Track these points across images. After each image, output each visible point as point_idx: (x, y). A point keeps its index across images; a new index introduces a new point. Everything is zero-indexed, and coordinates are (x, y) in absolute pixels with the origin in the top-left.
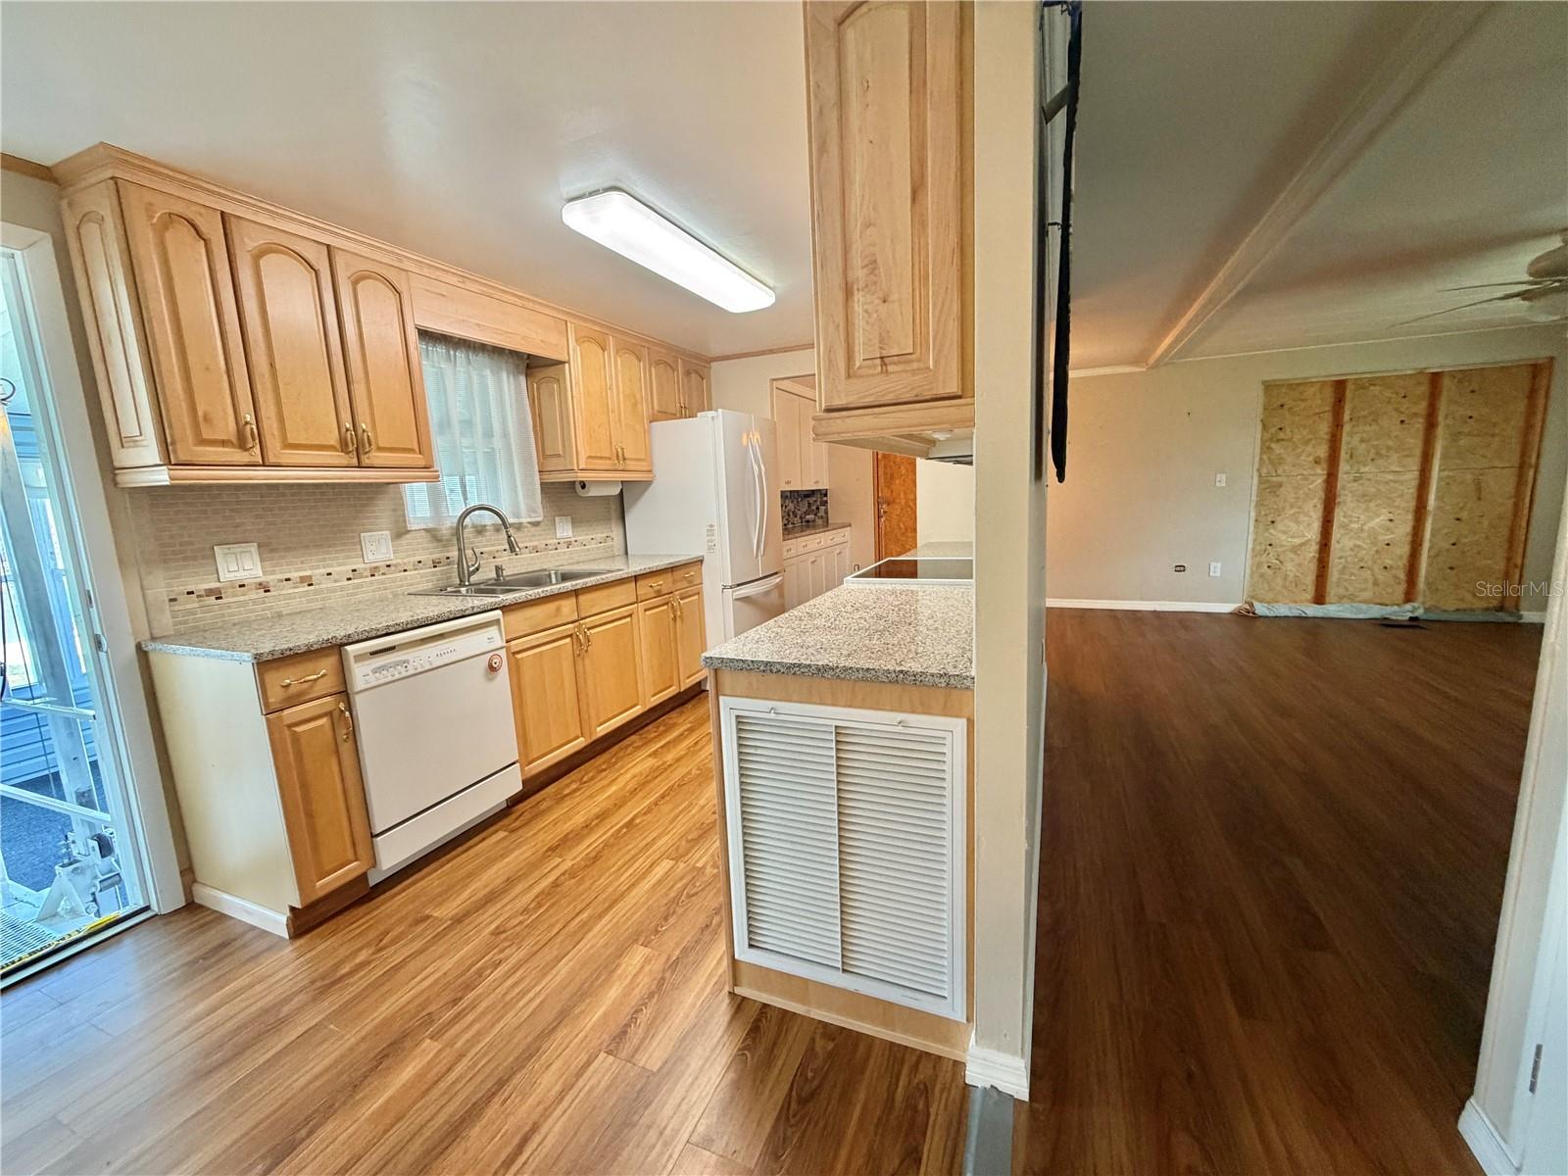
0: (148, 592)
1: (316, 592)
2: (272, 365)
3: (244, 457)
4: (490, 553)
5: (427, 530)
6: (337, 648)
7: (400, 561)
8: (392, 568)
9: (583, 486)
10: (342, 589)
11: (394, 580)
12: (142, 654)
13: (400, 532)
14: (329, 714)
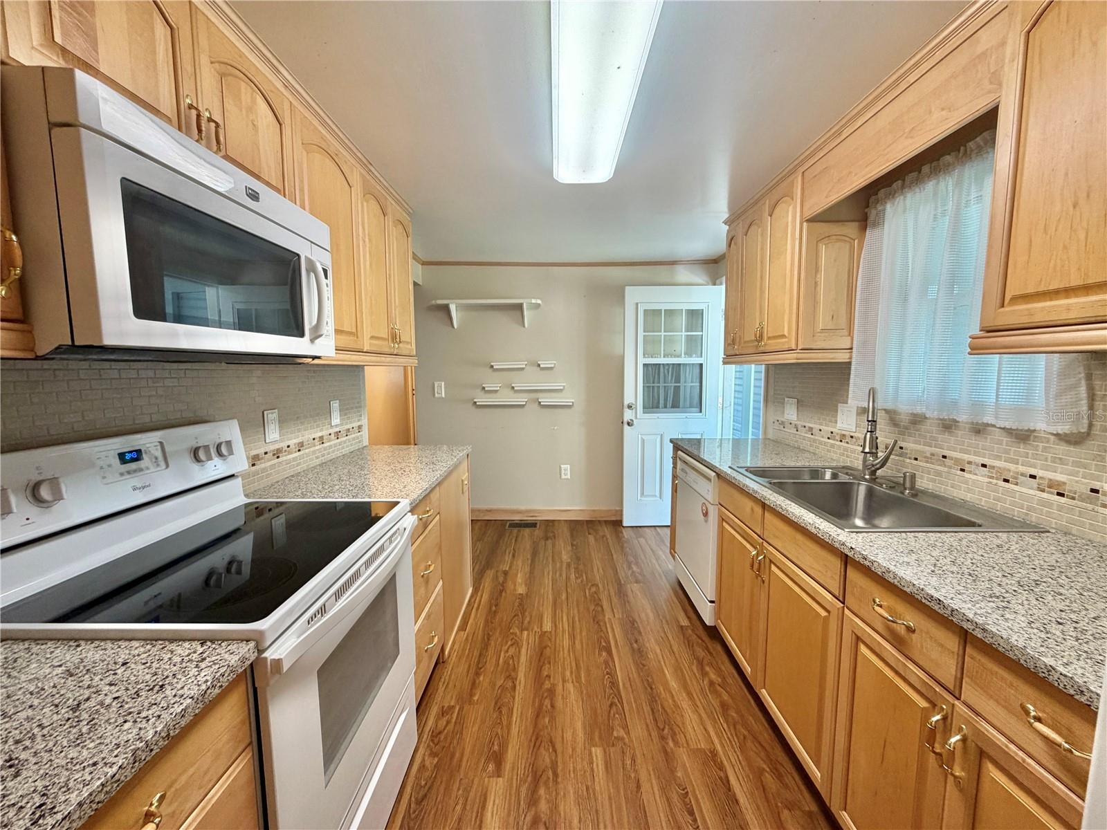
1: (814, 440)
4: (957, 461)
8: (854, 440)
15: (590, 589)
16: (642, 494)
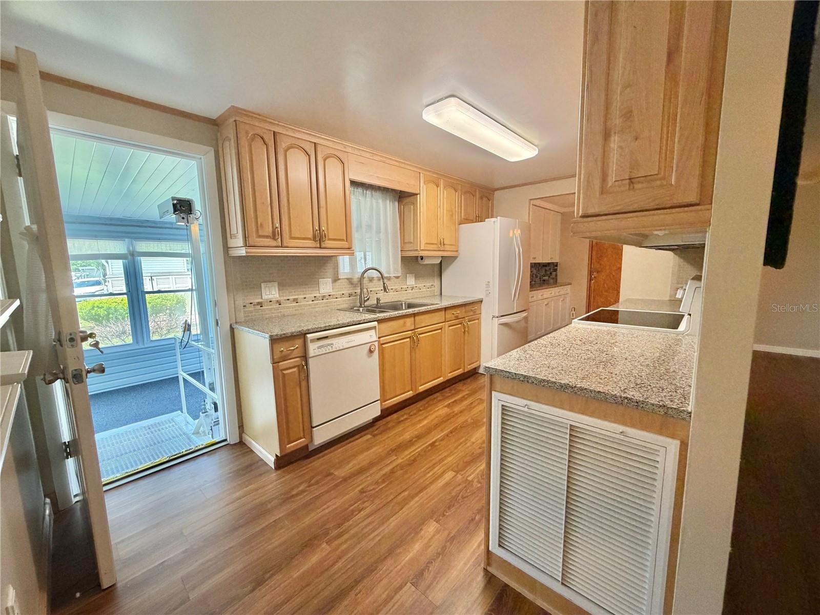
0: (237, 302)
1: (299, 306)
2: (288, 200)
3: (274, 243)
4: (375, 291)
5: (347, 279)
6: (303, 335)
7: (334, 293)
8: (331, 296)
9: (422, 258)
10: (310, 305)
11: (331, 302)
12: (232, 329)
13: (336, 280)
14: (298, 366)
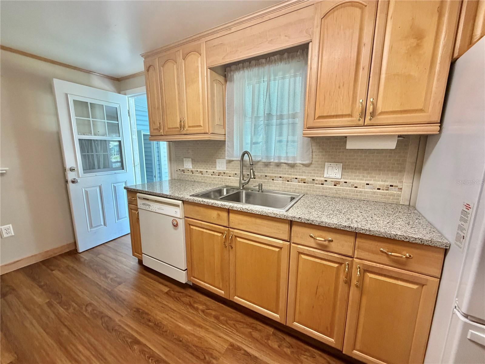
1: (204, 177)
4: (271, 177)
6: (136, 193)
7: (228, 172)
8: (226, 174)
10: (210, 177)
11: (226, 179)
15: (86, 310)
16: (91, 226)
